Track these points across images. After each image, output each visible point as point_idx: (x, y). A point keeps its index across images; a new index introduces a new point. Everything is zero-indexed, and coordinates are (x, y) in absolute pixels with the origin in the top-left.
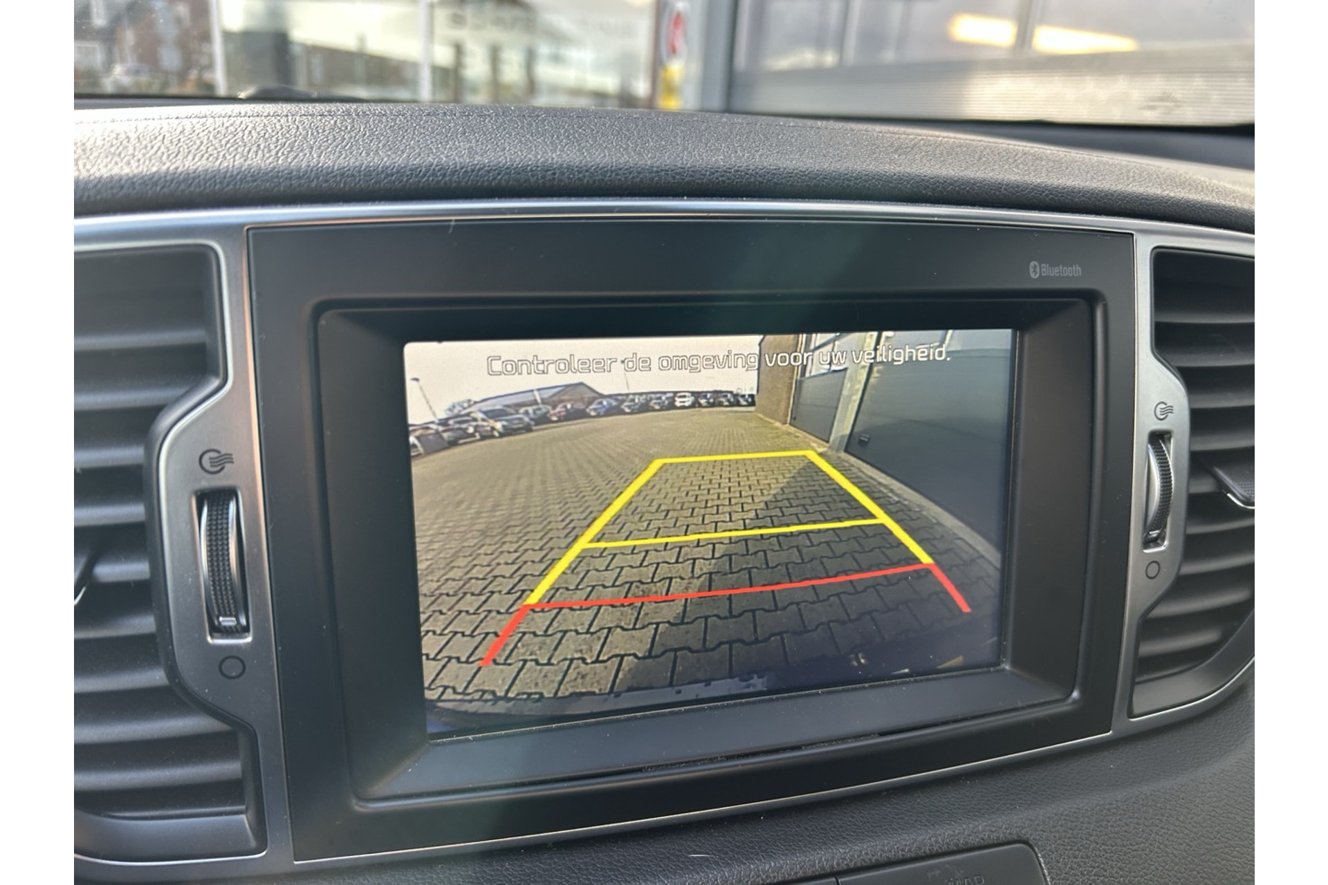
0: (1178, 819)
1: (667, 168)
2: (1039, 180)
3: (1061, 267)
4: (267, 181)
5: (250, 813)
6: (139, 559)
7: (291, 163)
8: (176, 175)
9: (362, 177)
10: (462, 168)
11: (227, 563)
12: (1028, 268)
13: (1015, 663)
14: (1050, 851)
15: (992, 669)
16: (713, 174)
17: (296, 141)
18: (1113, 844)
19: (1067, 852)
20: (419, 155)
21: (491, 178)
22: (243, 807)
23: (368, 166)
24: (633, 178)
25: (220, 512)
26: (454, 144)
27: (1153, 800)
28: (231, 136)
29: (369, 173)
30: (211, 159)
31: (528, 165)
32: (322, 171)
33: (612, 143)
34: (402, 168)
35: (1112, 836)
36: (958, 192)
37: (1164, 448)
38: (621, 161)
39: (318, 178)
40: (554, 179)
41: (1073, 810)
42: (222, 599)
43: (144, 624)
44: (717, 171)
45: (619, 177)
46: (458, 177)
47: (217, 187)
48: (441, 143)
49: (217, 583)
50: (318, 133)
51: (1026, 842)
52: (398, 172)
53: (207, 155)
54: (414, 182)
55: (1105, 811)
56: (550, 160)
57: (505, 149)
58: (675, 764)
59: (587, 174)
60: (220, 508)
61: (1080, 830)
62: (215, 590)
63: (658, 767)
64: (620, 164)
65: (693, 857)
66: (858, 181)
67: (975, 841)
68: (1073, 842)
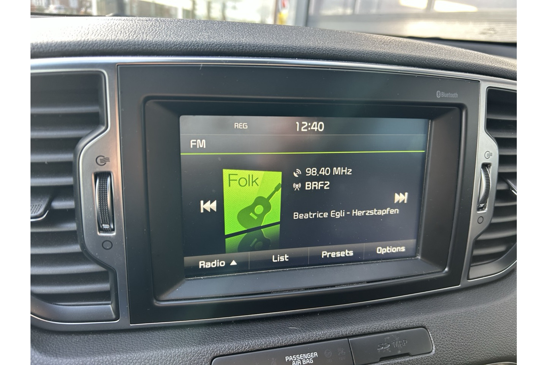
0: (486, 321)
1: (289, 46)
2: (442, 57)
3: (449, 94)
4: (125, 46)
5: (113, 304)
6: (70, 200)
7: (135, 39)
8: (88, 42)
9: (164, 46)
10: (205, 43)
11: (106, 202)
12: (436, 94)
13: (422, 256)
14: (434, 331)
15: (413, 258)
16: (308, 49)
17: (136, 30)
18: (460, 329)
19: (441, 332)
20: (188, 37)
21: (217, 48)
22: (110, 302)
23: (166, 41)
24: (276, 50)
25: (104, 182)
26: (202, 34)
27: (476, 313)
28: (110, 27)
29: (167, 44)
30: (102, 36)
31: (233, 43)
32: (148, 42)
33: (267, 35)
34: (181, 42)
35: (459, 326)
36: (408, 61)
37: (488, 170)
38: (271, 43)
39: (146, 45)
40: (243, 49)
41: (443, 316)
42: (104, 217)
43: (72, 226)
44: (310, 48)
45: (269, 49)
46: (204, 47)
47: (105, 47)
48: (196, 33)
49: (102, 210)
50: (146, 27)
51: (424, 327)
52: (179, 44)
53: (100, 35)
54: (186, 49)
55: (457, 316)
56: (241, 41)
57: (223, 36)
58: (284, 291)
59: (257, 47)
60: (104, 180)
61: (446, 323)
62: (101, 213)
63: (277, 292)
64: (270, 44)
65: (291, 329)
66: (367, 55)
67: (403, 326)
68: (444, 328)
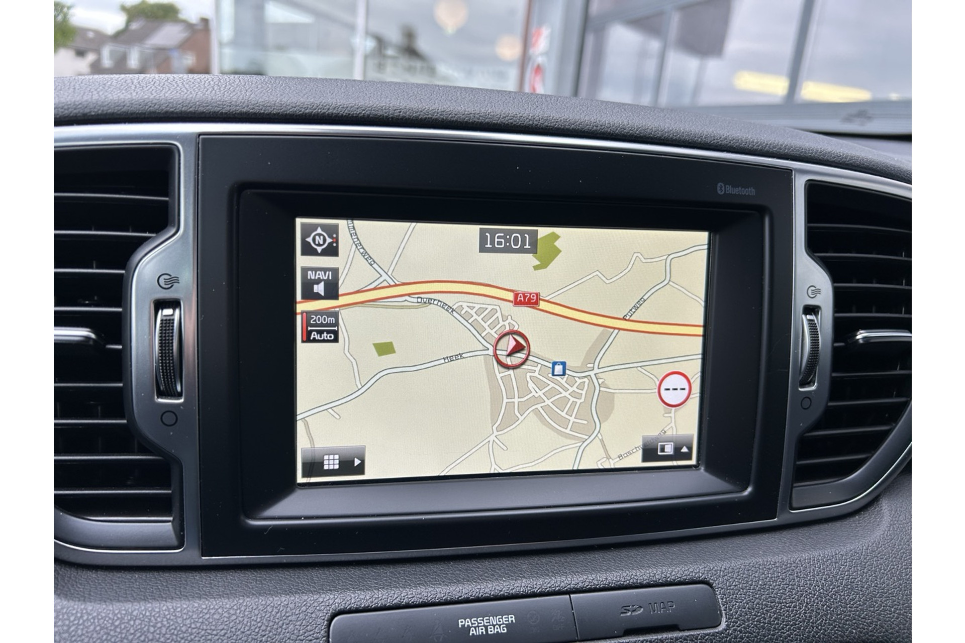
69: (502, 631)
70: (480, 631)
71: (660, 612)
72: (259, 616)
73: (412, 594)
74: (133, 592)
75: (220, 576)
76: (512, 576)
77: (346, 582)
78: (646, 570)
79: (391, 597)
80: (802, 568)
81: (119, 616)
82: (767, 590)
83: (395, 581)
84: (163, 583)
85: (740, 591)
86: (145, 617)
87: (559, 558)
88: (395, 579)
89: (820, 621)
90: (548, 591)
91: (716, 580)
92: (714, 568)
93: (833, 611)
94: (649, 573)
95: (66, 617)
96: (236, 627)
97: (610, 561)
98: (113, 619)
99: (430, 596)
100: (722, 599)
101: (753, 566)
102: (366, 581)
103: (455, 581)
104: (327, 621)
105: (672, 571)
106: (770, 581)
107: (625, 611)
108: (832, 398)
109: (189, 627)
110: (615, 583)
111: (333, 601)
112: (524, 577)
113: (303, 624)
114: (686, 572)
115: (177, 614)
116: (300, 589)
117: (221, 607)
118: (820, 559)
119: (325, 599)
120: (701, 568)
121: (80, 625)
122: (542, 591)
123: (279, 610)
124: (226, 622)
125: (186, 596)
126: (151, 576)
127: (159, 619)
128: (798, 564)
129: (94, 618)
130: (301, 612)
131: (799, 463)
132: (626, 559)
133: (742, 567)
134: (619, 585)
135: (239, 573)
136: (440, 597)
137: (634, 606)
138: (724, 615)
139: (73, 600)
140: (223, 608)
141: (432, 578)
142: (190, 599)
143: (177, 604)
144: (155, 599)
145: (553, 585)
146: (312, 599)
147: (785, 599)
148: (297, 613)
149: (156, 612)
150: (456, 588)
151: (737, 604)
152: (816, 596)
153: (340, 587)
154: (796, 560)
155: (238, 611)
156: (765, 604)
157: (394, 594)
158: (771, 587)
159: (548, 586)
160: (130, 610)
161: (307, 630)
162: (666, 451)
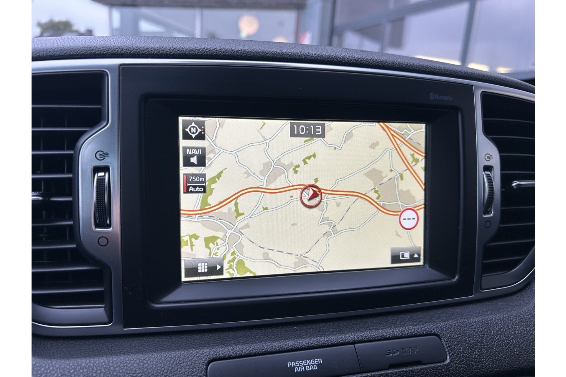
69: (315, 369)
70: (301, 369)
71: (410, 353)
72: (163, 364)
73: (258, 347)
74: (81, 352)
75: (136, 341)
76: (318, 334)
77: (215, 342)
78: (399, 328)
79: (245, 349)
80: (491, 324)
81: (73, 367)
82: (472, 338)
83: (246, 340)
84: (100, 346)
85: (456, 339)
86: (90, 367)
87: (346, 323)
88: (246, 339)
89: (505, 356)
90: (341, 343)
91: (442, 333)
92: (439, 326)
93: (512, 349)
94: (401, 330)
95: (38, 368)
96: (148, 371)
97: (377, 323)
98: (70, 369)
99: (269, 348)
100: (447, 345)
101: (463, 324)
102: (228, 340)
103: (283, 338)
104: (206, 365)
105: (415, 328)
106: (473, 333)
107: (388, 353)
108: (502, 222)
109: (119, 372)
110: (381, 337)
111: (208, 353)
112: (326, 335)
113: (190, 368)
114: (423, 329)
115: (110, 364)
116: (188, 346)
117: (138, 359)
118: (501, 318)
119: (204, 352)
120: (432, 326)
121: (48, 373)
122: (337, 343)
123: (175, 359)
124: (142, 368)
125: (116, 353)
126: (92, 342)
127: (99, 368)
128: (489, 322)
129: (57, 369)
130: (188, 360)
131: (484, 262)
132: (386, 322)
133: (456, 325)
134: (384, 338)
135: (147, 338)
136: (275, 348)
137: (393, 350)
138: (448, 353)
139: (43, 358)
140: (139, 359)
141: (269, 337)
142: (118, 355)
143: (110, 358)
144: (96, 355)
145: (344, 339)
146: (195, 352)
147: (483, 343)
148: (186, 361)
149: (96, 364)
150: (285, 343)
151: (456, 347)
152: (501, 341)
153: (212, 345)
154: (488, 320)
155: (149, 362)
156: (472, 347)
157: (246, 347)
158: (474, 336)
159: (341, 339)
160: (80, 363)
161: (193, 372)
162: (405, 257)
